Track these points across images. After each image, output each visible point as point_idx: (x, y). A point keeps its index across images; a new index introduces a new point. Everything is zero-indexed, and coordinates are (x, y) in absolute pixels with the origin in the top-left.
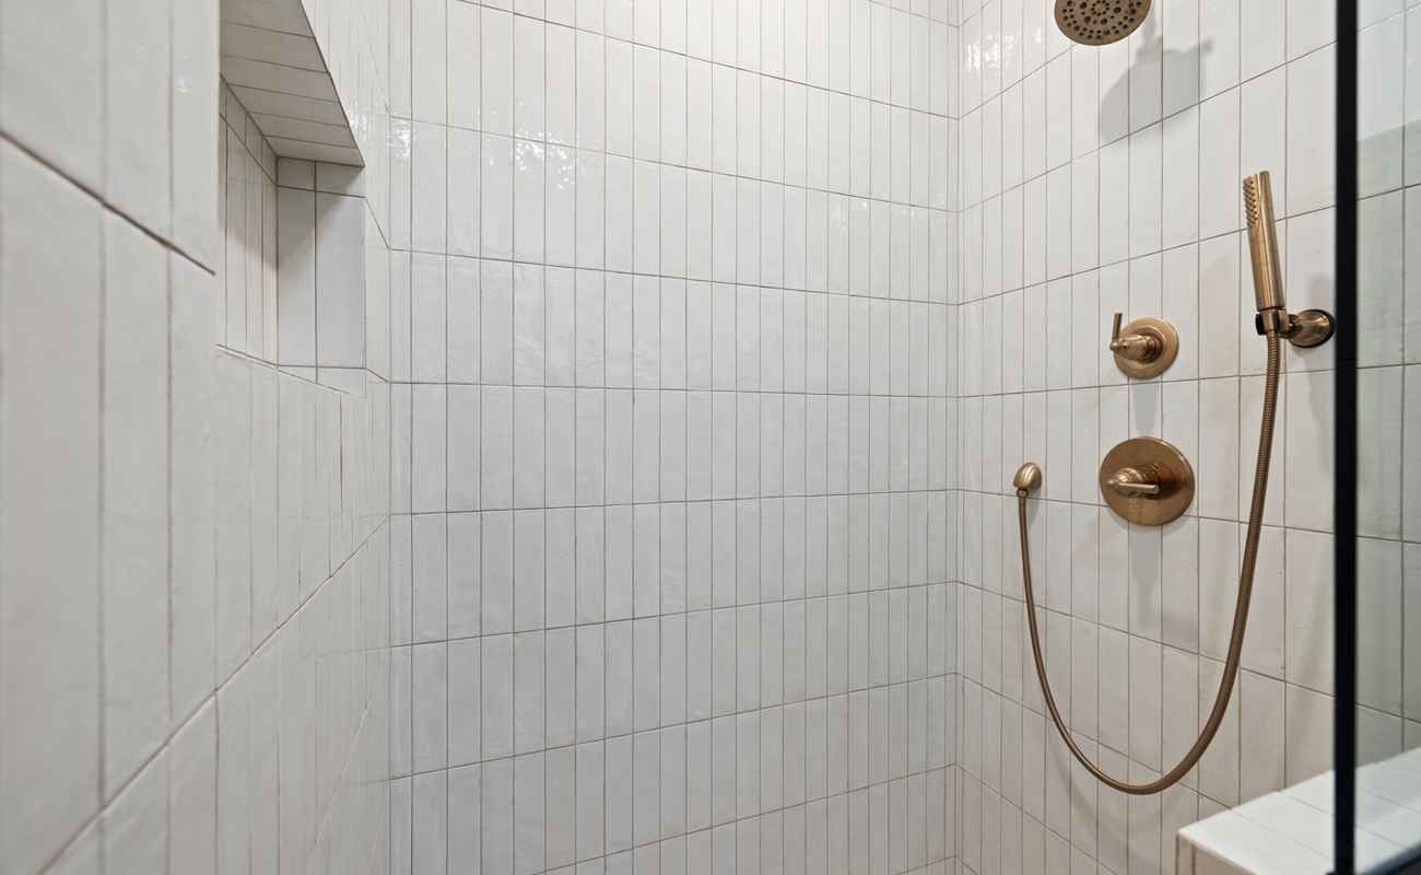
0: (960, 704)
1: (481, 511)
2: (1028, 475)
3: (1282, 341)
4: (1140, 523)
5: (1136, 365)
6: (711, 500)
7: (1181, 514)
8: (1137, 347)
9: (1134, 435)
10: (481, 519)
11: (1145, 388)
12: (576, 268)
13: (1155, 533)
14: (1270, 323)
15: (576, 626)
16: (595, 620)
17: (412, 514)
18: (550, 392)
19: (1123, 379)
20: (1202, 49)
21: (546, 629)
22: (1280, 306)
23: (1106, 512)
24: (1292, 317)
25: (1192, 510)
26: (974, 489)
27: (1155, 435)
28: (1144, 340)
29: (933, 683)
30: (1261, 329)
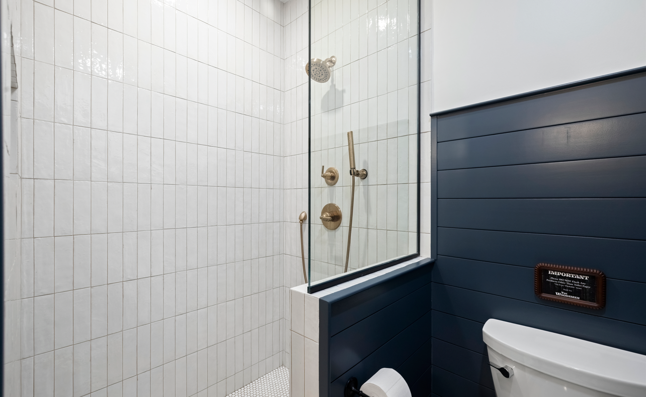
0: (284, 296)
1: (73, 235)
2: (303, 215)
3: (355, 177)
4: (330, 229)
5: (329, 181)
6: (186, 228)
7: (339, 226)
8: (328, 176)
9: (329, 203)
10: (74, 239)
11: (332, 188)
12: (123, 133)
13: (334, 232)
14: (352, 173)
15: (123, 281)
16: (132, 278)
17: (34, 238)
18: (110, 184)
19: (327, 185)
20: (343, 91)
21: (108, 284)
22: (354, 168)
23: (323, 226)
24: (357, 171)
25: (341, 225)
26: (289, 221)
27: (334, 203)
28: (329, 174)
29: (275, 290)
30: (351, 174)
